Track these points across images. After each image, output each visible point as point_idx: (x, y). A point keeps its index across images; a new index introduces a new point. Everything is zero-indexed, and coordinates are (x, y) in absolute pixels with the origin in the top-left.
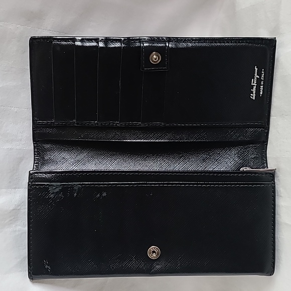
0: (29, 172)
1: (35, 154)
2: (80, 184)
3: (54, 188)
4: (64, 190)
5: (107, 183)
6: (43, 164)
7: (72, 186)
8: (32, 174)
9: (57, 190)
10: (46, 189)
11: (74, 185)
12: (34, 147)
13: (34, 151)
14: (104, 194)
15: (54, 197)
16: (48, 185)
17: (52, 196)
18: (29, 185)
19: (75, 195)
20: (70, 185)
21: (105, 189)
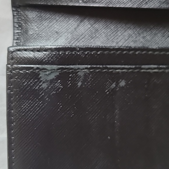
0: (8, 48)
1: (14, 26)
2: (86, 68)
3: (48, 73)
4: (63, 76)
5: (126, 66)
6: (27, 40)
7: (75, 72)
8: (12, 52)
9: (52, 76)
10: (35, 75)
11: (79, 69)
12: (14, 16)
13: (14, 22)
14: (123, 83)
15: (48, 88)
16: (38, 68)
17: (45, 86)
18: (8, 68)
19: (80, 84)
20: (72, 69)
21: (123, 76)
